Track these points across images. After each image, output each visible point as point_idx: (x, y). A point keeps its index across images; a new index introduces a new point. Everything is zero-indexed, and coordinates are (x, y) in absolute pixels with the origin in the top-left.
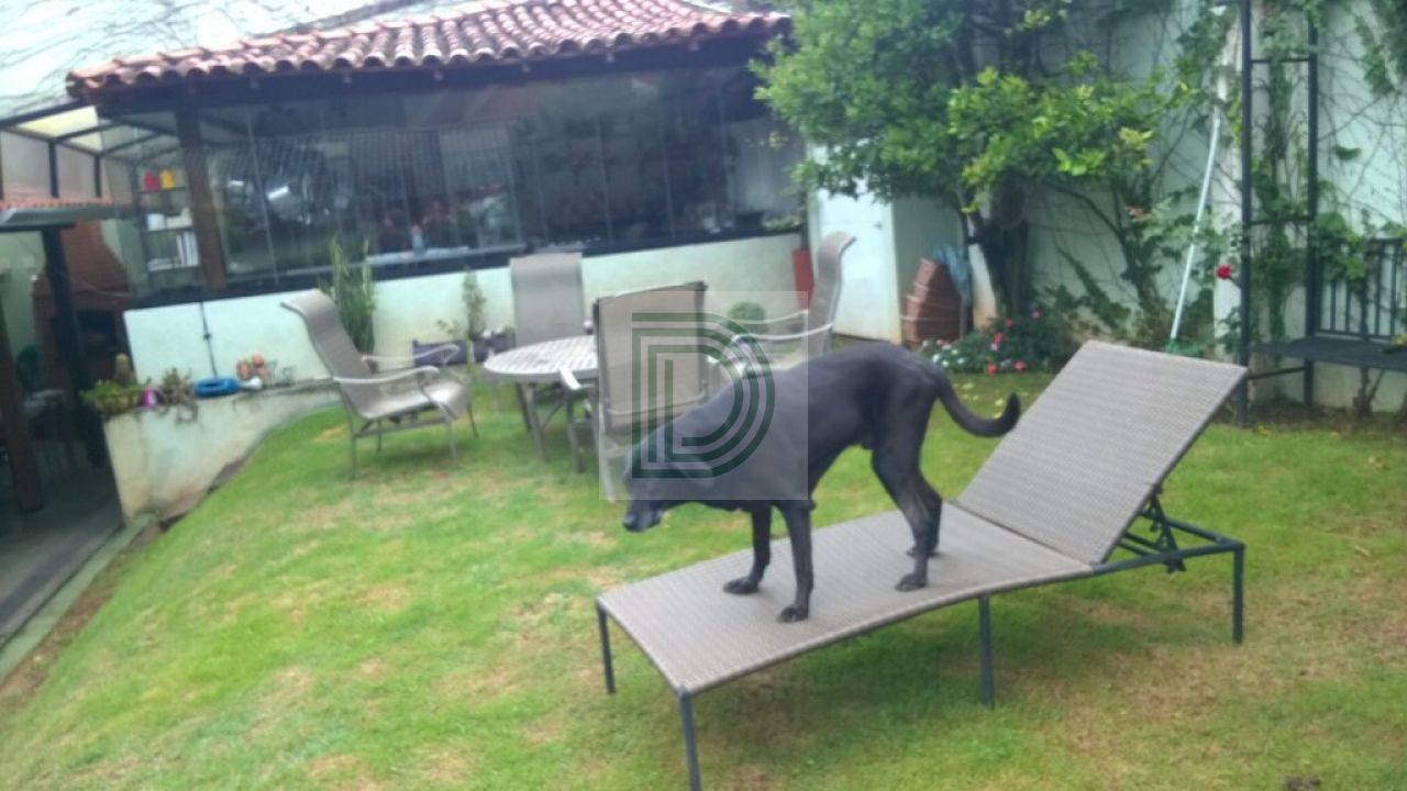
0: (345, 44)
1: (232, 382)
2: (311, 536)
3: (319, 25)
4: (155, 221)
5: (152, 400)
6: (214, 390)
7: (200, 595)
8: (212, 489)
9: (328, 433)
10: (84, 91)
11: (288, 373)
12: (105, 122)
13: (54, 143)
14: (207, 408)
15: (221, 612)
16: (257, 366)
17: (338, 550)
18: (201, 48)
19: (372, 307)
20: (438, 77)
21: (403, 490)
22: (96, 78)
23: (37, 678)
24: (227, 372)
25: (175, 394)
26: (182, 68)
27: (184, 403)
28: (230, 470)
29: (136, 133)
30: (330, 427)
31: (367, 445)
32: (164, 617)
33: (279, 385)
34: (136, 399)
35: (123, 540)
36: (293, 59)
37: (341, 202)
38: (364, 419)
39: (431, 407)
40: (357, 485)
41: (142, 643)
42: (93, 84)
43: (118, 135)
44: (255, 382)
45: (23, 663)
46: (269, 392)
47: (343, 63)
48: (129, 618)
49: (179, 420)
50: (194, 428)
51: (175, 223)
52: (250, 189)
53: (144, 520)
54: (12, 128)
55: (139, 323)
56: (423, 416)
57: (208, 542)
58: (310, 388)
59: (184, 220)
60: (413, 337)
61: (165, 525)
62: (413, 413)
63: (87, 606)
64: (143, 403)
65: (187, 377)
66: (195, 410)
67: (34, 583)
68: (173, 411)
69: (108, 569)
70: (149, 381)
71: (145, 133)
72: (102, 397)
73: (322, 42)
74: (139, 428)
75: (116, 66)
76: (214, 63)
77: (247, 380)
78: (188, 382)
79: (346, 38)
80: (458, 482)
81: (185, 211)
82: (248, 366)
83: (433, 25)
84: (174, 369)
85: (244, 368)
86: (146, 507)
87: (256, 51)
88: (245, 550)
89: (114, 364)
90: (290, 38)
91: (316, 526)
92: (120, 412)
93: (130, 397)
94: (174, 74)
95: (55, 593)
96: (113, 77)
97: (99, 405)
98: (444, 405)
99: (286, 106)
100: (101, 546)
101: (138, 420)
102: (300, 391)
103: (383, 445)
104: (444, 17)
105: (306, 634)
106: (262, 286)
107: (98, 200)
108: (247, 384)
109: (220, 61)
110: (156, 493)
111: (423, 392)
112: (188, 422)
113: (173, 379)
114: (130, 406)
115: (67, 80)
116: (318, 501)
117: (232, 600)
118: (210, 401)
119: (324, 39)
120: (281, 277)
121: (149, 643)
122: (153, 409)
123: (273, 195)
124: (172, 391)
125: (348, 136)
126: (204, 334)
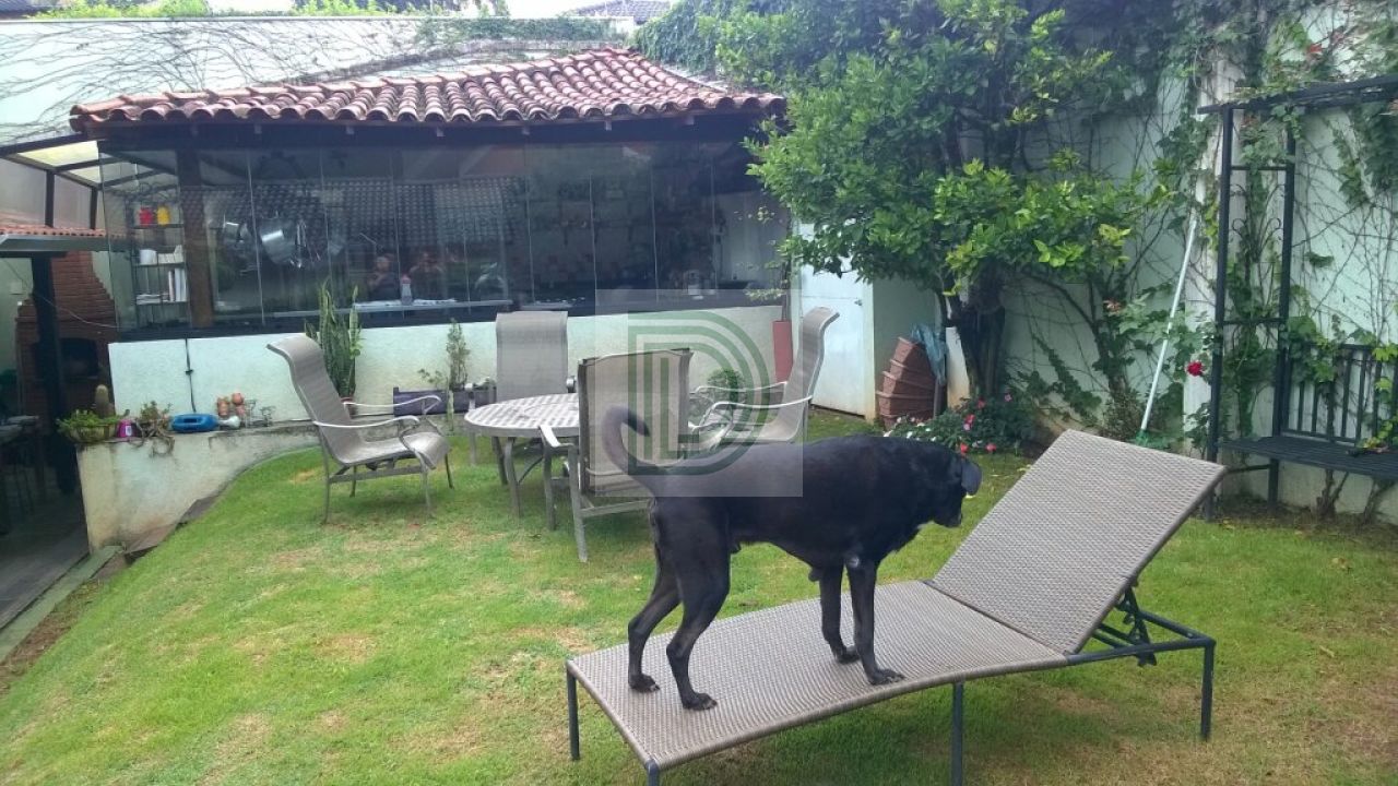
0: (350, 97)
1: (210, 418)
2: (278, 580)
3: (325, 77)
4: (147, 256)
5: (128, 432)
6: (191, 426)
7: (162, 633)
8: (181, 525)
9: (302, 475)
10: (88, 124)
11: (267, 412)
12: (105, 156)
13: (52, 173)
14: (183, 443)
15: (181, 652)
16: (236, 404)
17: (303, 597)
18: (208, 92)
19: (357, 353)
20: (440, 134)
21: (374, 538)
22: (98, 113)
24: (206, 408)
25: (151, 428)
26: (188, 109)
27: (161, 437)
28: (200, 506)
29: (136, 169)
30: (305, 471)
31: (341, 489)
32: (123, 654)
33: (256, 425)
34: (112, 430)
35: (87, 571)
36: (298, 108)
37: (334, 249)
38: (342, 464)
39: (410, 455)
40: (327, 530)
41: (99, 680)
42: (97, 119)
43: (115, 170)
44: (234, 420)
46: (245, 431)
47: (348, 114)
48: (87, 652)
49: (154, 454)
50: (168, 461)
51: (167, 259)
52: (245, 230)
53: (110, 552)
54: (11, 156)
55: (121, 355)
56: (399, 464)
57: (174, 579)
58: (288, 429)
59: (177, 257)
60: (395, 385)
61: (130, 559)
62: (390, 460)
63: (43, 638)
64: (119, 434)
65: (166, 412)
66: (170, 444)
68: (149, 443)
69: (69, 599)
70: (127, 412)
71: (144, 169)
72: (78, 427)
73: (327, 93)
74: (113, 458)
75: (122, 102)
76: (221, 107)
77: (227, 417)
78: (166, 416)
79: (351, 92)
80: (430, 532)
81: (179, 248)
82: (228, 403)
83: (438, 84)
84: (153, 403)
85: (224, 405)
86: (112, 538)
87: (262, 98)
88: (210, 590)
89: (94, 395)
90: (296, 88)
91: (284, 569)
92: (95, 441)
93: (107, 428)
94: (178, 115)
95: (12, 621)
96: (118, 114)
97: (75, 434)
98: (422, 455)
99: (287, 153)
100: (63, 576)
101: (113, 451)
102: (278, 432)
103: (357, 491)
104: (449, 76)
105: (268, 681)
106: (248, 326)
107: (91, 232)
108: (225, 422)
109: (225, 105)
110: (124, 526)
111: (402, 440)
112: (163, 455)
113: (150, 413)
114: (106, 437)
115: (72, 113)
116: (288, 543)
117: (193, 641)
118: (187, 437)
119: (329, 91)
120: (266, 319)
121: (105, 680)
122: (128, 441)
123: (266, 238)
124: (149, 424)
125: (344, 184)
126: (187, 369)
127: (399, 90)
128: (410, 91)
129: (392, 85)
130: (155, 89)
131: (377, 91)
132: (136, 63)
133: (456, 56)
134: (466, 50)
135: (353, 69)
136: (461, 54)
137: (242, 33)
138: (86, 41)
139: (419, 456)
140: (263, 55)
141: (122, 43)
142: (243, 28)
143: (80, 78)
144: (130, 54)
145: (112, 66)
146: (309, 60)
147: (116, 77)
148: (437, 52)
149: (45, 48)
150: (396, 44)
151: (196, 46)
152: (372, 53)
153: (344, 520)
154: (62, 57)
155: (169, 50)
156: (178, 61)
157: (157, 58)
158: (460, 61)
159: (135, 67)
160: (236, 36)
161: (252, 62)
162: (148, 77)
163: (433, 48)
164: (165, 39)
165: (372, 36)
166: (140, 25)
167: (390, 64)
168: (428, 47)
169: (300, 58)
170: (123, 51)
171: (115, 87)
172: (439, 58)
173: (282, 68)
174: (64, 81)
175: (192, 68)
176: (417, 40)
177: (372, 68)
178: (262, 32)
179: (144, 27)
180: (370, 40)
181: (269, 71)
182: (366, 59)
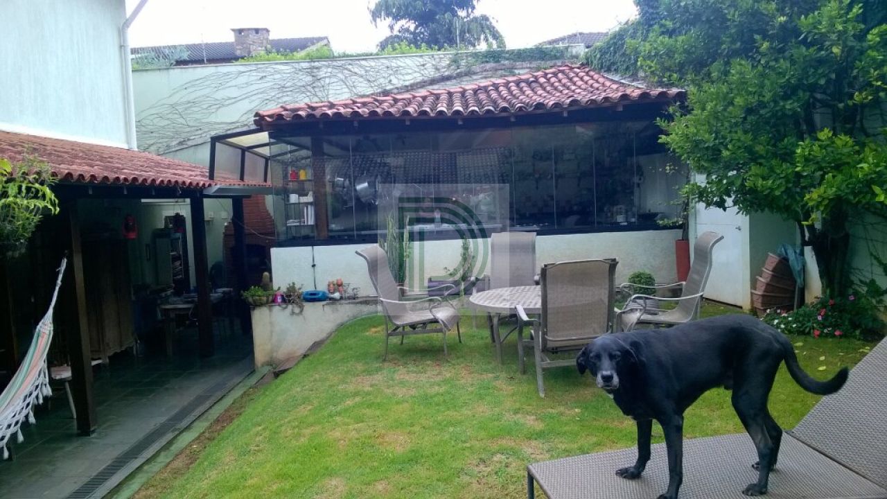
0: (409, 102)
1: (324, 293)
2: (356, 394)
3: (396, 91)
4: (294, 198)
5: (279, 300)
6: (313, 298)
7: (289, 422)
8: (305, 356)
9: (374, 330)
10: (263, 122)
11: (355, 291)
12: (272, 140)
13: (244, 150)
14: (308, 307)
15: (299, 435)
16: (339, 286)
17: (369, 406)
18: (329, 102)
20: (460, 123)
21: (413, 372)
22: (269, 116)
23: (193, 458)
24: (322, 288)
25: (292, 298)
26: (318, 113)
27: (297, 304)
28: (316, 345)
29: (289, 148)
30: (375, 327)
31: (395, 340)
32: (267, 433)
33: (349, 298)
34: (271, 298)
35: (253, 380)
36: (378, 110)
38: (395, 324)
39: (435, 321)
40: (386, 364)
41: (253, 448)
42: (268, 119)
43: (277, 149)
44: (337, 295)
45: (186, 448)
46: (343, 301)
47: (407, 113)
48: (248, 430)
49: (293, 313)
50: (301, 316)
51: (304, 199)
52: (347, 182)
53: (266, 369)
55: (279, 256)
56: (429, 327)
57: (299, 389)
58: (367, 301)
59: (309, 198)
61: (277, 375)
62: (424, 324)
63: (226, 419)
64: (274, 301)
65: (300, 289)
66: (302, 308)
67: (200, 400)
68: (290, 307)
69: (242, 397)
70: (279, 288)
71: (294, 148)
72: (253, 296)
73: (396, 101)
74: (270, 316)
75: (282, 109)
76: (335, 111)
77: (333, 293)
78: (300, 291)
79: (409, 99)
80: (446, 371)
81: (311, 193)
82: (334, 285)
83: (460, 92)
84: (294, 284)
85: (332, 286)
86: (268, 362)
87: (359, 105)
88: (318, 397)
89: (262, 278)
90: (378, 98)
91: (360, 388)
92: (261, 305)
93: (268, 297)
94: (313, 116)
95: (211, 408)
96: (280, 116)
97: (250, 300)
98: (443, 321)
99: (372, 136)
100: (240, 382)
101: (270, 311)
102: (361, 303)
103: (405, 341)
104: (467, 88)
105: (346, 458)
106: (346, 239)
107: (265, 184)
108: (332, 296)
109: (338, 110)
110: (275, 354)
111: (431, 311)
112: (297, 314)
113: (292, 289)
114: (267, 302)
115: (255, 116)
116: (364, 371)
117: (306, 428)
118: (311, 304)
119: (397, 99)
120: (358, 235)
121: (256, 448)
122: (279, 305)
123: (359, 187)
124: (290, 296)
125: (405, 154)
126: (312, 264)
127: (437, 97)
128: (444, 97)
129: (432, 94)
130: (301, 102)
131: (424, 98)
132: (292, 86)
133: (471, 74)
134: (478, 71)
135: (412, 85)
136: (475, 73)
137: (350, 67)
138: (264, 74)
139: (441, 322)
140: (361, 80)
141: (284, 75)
142: (350, 64)
143: (260, 96)
144: (289, 82)
145: (279, 88)
146: (387, 81)
147: (280, 95)
148: (461, 73)
149: (242, 79)
150: (437, 69)
151: (324, 75)
152: (423, 75)
153: (396, 359)
154: (252, 84)
155: (309, 78)
156: (314, 85)
157: (303, 83)
158: (475, 77)
159: (291, 89)
160: (346, 69)
161: (355, 84)
162: (298, 94)
163: (459, 70)
164: (307, 72)
165: (423, 65)
166: (294, 64)
167: (433, 82)
168: (456, 70)
169: (382, 80)
170: (284, 80)
171: (280, 101)
172: (462, 76)
173: (372, 87)
174: (253, 98)
175: (322, 89)
176: (449, 66)
177: (422, 84)
178: (361, 66)
179: (296, 66)
180: (422, 68)
181: (364, 89)
182: (419, 79)
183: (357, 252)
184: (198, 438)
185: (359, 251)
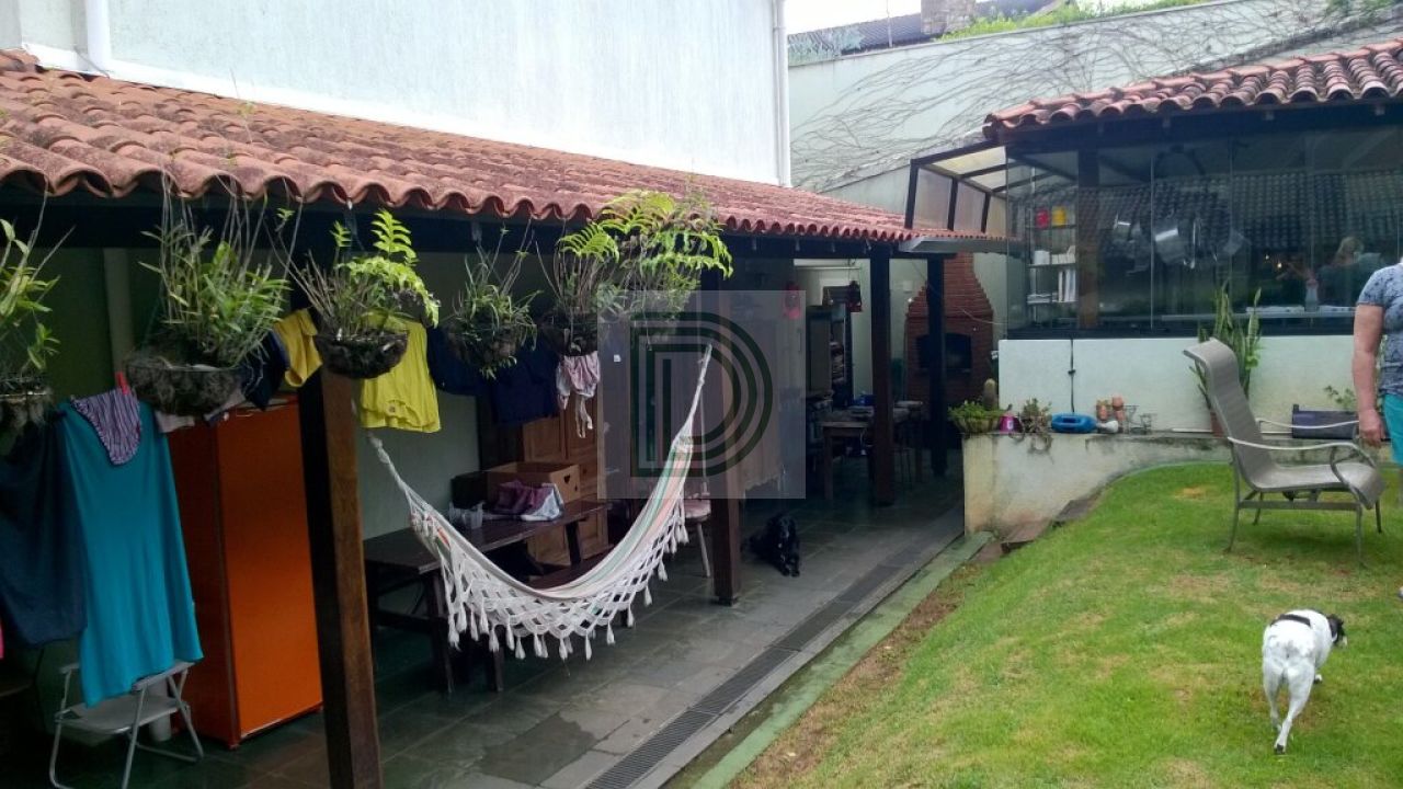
0: (1263, 81)
1: (1089, 420)
2: (1186, 607)
4: (1041, 257)
5: (1010, 425)
6: (1069, 426)
7: (1067, 639)
8: (1057, 524)
9: (1187, 491)
10: (999, 131)
11: (1146, 420)
12: (1010, 161)
13: (957, 180)
14: (1060, 442)
15: (1091, 667)
16: (1116, 409)
17: (1222, 633)
18: (1113, 89)
19: (1255, 363)
21: (1290, 578)
22: (1011, 119)
23: (889, 668)
24: (1085, 410)
25: (1028, 424)
26: (1096, 108)
27: (1040, 435)
28: (1075, 507)
29: (1034, 172)
30: (1188, 486)
31: (1247, 516)
32: (1027, 652)
33: (1134, 431)
34: (996, 422)
35: (965, 553)
36: (1212, 96)
37: (1231, 248)
38: (1254, 486)
39: (1342, 487)
40: (1232, 559)
41: (1006, 672)
42: (1009, 125)
43: (1017, 173)
44: (1113, 424)
45: (874, 648)
46: (1124, 436)
47: (1271, 98)
48: (989, 641)
49: (1032, 450)
50: (1046, 457)
51: (1059, 259)
52: (1137, 229)
53: (984, 537)
54: (927, 165)
55: (1010, 353)
56: (1323, 497)
57: (1069, 583)
58: (1168, 440)
59: (1068, 258)
60: (1297, 403)
61: (1008, 549)
62: (1314, 491)
63: (933, 610)
64: (1001, 427)
65: (1046, 410)
66: (1048, 442)
67: (882, 573)
68: (1028, 439)
69: (951, 577)
70: (1010, 407)
71: (1040, 172)
72: (967, 417)
73: (1238, 80)
74: (994, 450)
75: (1032, 107)
76: (1129, 103)
77: (1105, 421)
78: (1047, 414)
79: (1263, 75)
80: (1364, 584)
81: (1073, 248)
82: (1108, 406)
83: (1365, 57)
84: (1035, 400)
85: (1104, 408)
86: (986, 525)
87: (1168, 90)
88: (1112, 603)
89: (983, 389)
90: (1204, 77)
91: (1190, 595)
92: (980, 432)
93: (991, 420)
94: (1089, 114)
95: (900, 587)
96: (1029, 119)
97: (963, 423)
98: (1356, 489)
99: (1188, 146)
100: (940, 553)
101: (995, 443)
102: (1157, 441)
103: (1261, 519)
104: (1378, 47)
105: (1199, 725)
106: (1135, 329)
107: (982, 234)
108: (1104, 425)
109: (1133, 100)
110: (998, 515)
111: (1334, 469)
112: (1040, 453)
113: (1031, 410)
114: (990, 429)
115: (986, 121)
116: (1188, 567)
117: (1103, 656)
118: (1064, 437)
119: (1239, 76)
120: (1155, 322)
121: (1013, 675)
122: (1010, 435)
123: (1160, 237)
124: (1030, 420)
125: (1245, 178)
126: (1070, 369)
127: (1318, 68)
128: (1331, 67)
129: (1307, 62)
130: (1053, 94)
131: (1293, 72)
132: (1026, 72)
133: (1376, 24)
134: (1390, 17)
135: (1251, 53)
136: (1382, 22)
137: (1134, 29)
138: (983, 56)
139: (1353, 491)
140: (1153, 50)
141: (1017, 54)
142: (1134, 25)
143: (975, 92)
144: (1022, 64)
145: (1006, 77)
146: (1202, 49)
147: (1008, 87)
148: (1352, 23)
149: (947, 67)
150: (1303, 20)
151: (1085, 49)
152: (1273, 33)
153: (1251, 551)
154: (961, 74)
155: (1060, 56)
156: (1067, 66)
157: (1048, 64)
158: (1381, 29)
159: (1026, 76)
160: (1127, 34)
161: (1141, 59)
162: (1038, 84)
163: (1348, 19)
164: (1057, 45)
165: (1275, 15)
166: (1034, 35)
167: (1295, 43)
168: (1342, 18)
169: (1192, 48)
170: (1016, 62)
171: (1007, 98)
172: (1354, 29)
173: (1173, 61)
174: (964, 96)
175: (1080, 72)
176: (1328, 12)
177: (1273, 50)
178: (1154, 26)
179: (1038, 36)
180: (1273, 20)
181: (1159, 66)
182: (1267, 40)
183: (1186, 353)
184: (891, 635)
185: (1190, 350)
